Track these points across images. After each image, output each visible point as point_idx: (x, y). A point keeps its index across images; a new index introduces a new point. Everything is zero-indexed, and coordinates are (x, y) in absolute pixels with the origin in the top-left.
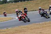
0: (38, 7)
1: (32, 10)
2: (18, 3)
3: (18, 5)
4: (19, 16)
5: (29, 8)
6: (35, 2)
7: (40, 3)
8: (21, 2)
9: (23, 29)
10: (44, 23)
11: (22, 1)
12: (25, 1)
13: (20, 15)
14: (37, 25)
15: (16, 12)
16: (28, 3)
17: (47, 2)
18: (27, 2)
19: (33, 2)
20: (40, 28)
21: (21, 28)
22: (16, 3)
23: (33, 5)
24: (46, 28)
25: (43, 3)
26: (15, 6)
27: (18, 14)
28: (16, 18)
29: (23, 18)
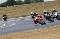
0: (29, 12)
1: (22, 15)
2: (6, 7)
3: (5, 10)
4: (35, 19)
5: (18, 13)
6: (25, 6)
7: (31, 7)
8: (8, 6)
9: (12, 37)
10: (36, 30)
11: (10, 6)
12: (14, 5)
13: (36, 17)
14: (28, 32)
15: (32, 15)
16: (18, 7)
17: (40, 6)
18: (16, 7)
19: (23, 6)
20: (32, 36)
21: (10, 36)
22: (3, 8)
23: (23, 10)
24: (39, 36)
25: (35, 8)
26: (2, 11)
27: (34, 17)
28: (4, 25)
29: (40, 20)
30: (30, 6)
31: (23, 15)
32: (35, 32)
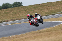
30: (8, 11)
31: (1, 20)
32: (14, 38)
